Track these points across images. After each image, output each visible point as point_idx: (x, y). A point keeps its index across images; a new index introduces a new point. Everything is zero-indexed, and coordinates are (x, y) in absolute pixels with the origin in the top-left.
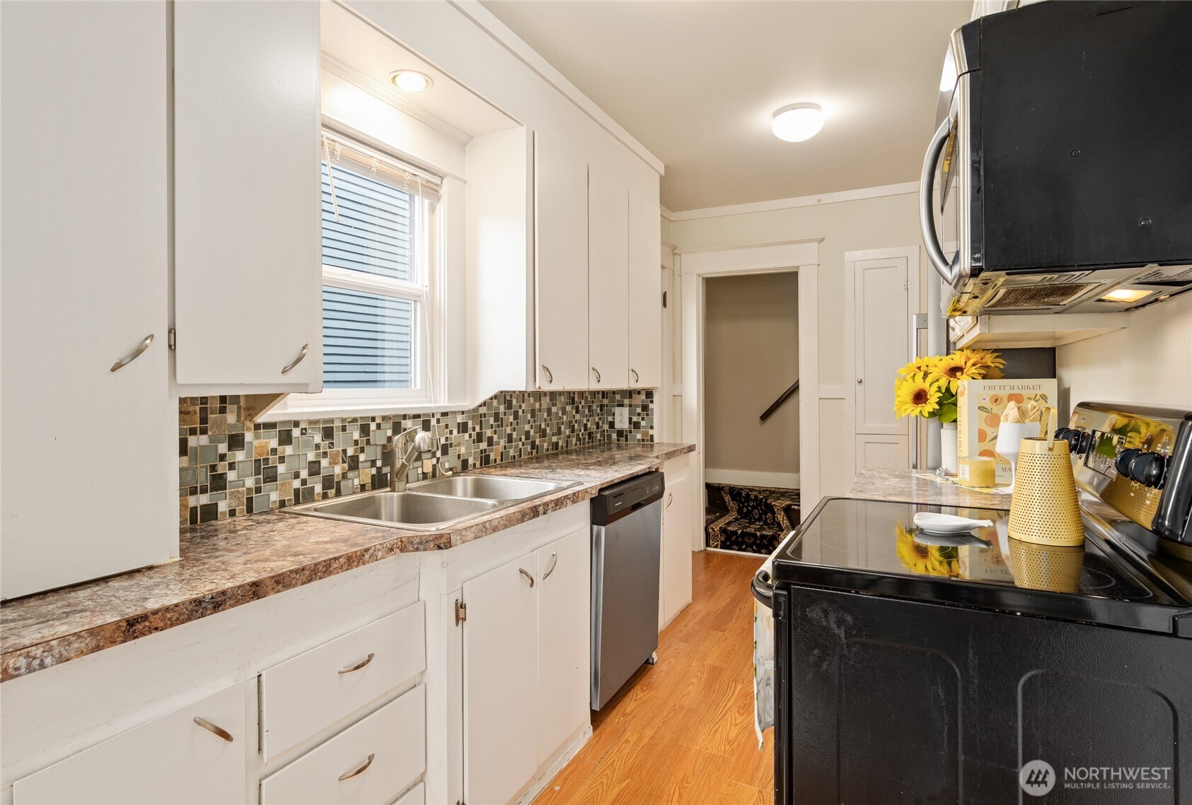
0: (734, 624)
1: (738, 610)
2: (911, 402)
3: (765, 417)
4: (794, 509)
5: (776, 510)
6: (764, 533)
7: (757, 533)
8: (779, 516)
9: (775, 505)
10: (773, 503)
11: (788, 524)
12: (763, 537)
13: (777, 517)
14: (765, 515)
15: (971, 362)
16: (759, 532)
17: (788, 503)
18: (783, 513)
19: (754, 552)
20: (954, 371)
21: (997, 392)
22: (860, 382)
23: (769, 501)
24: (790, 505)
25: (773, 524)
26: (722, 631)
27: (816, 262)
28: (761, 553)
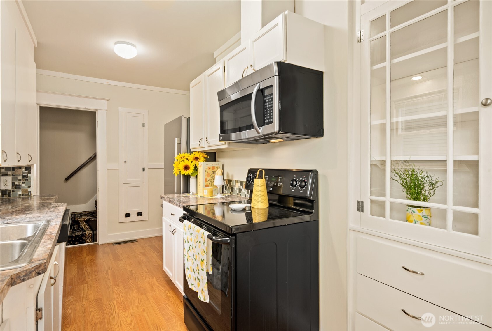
0: (89, 278)
1: (85, 272)
2: (183, 169)
3: (67, 179)
4: (92, 220)
5: (80, 222)
6: (77, 234)
7: (73, 235)
8: (82, 225)
9: (80, 220)
10: (79, 219)
11: (88, 227)
12: (76, 236)
13: (81, 226)
14: (73, 226)
15: (201, 156)
16: (74, 234)
17: (88, 218)
18: (85, 223)
19: (71, 244)
20: (197, 159)
21: (210, 166)
22: (126, 162)
23: (76, 219)
24: (90, 219)
25: (79, 229)
26: (86, 284)
27: (106, 108)
28: (75, 244)
